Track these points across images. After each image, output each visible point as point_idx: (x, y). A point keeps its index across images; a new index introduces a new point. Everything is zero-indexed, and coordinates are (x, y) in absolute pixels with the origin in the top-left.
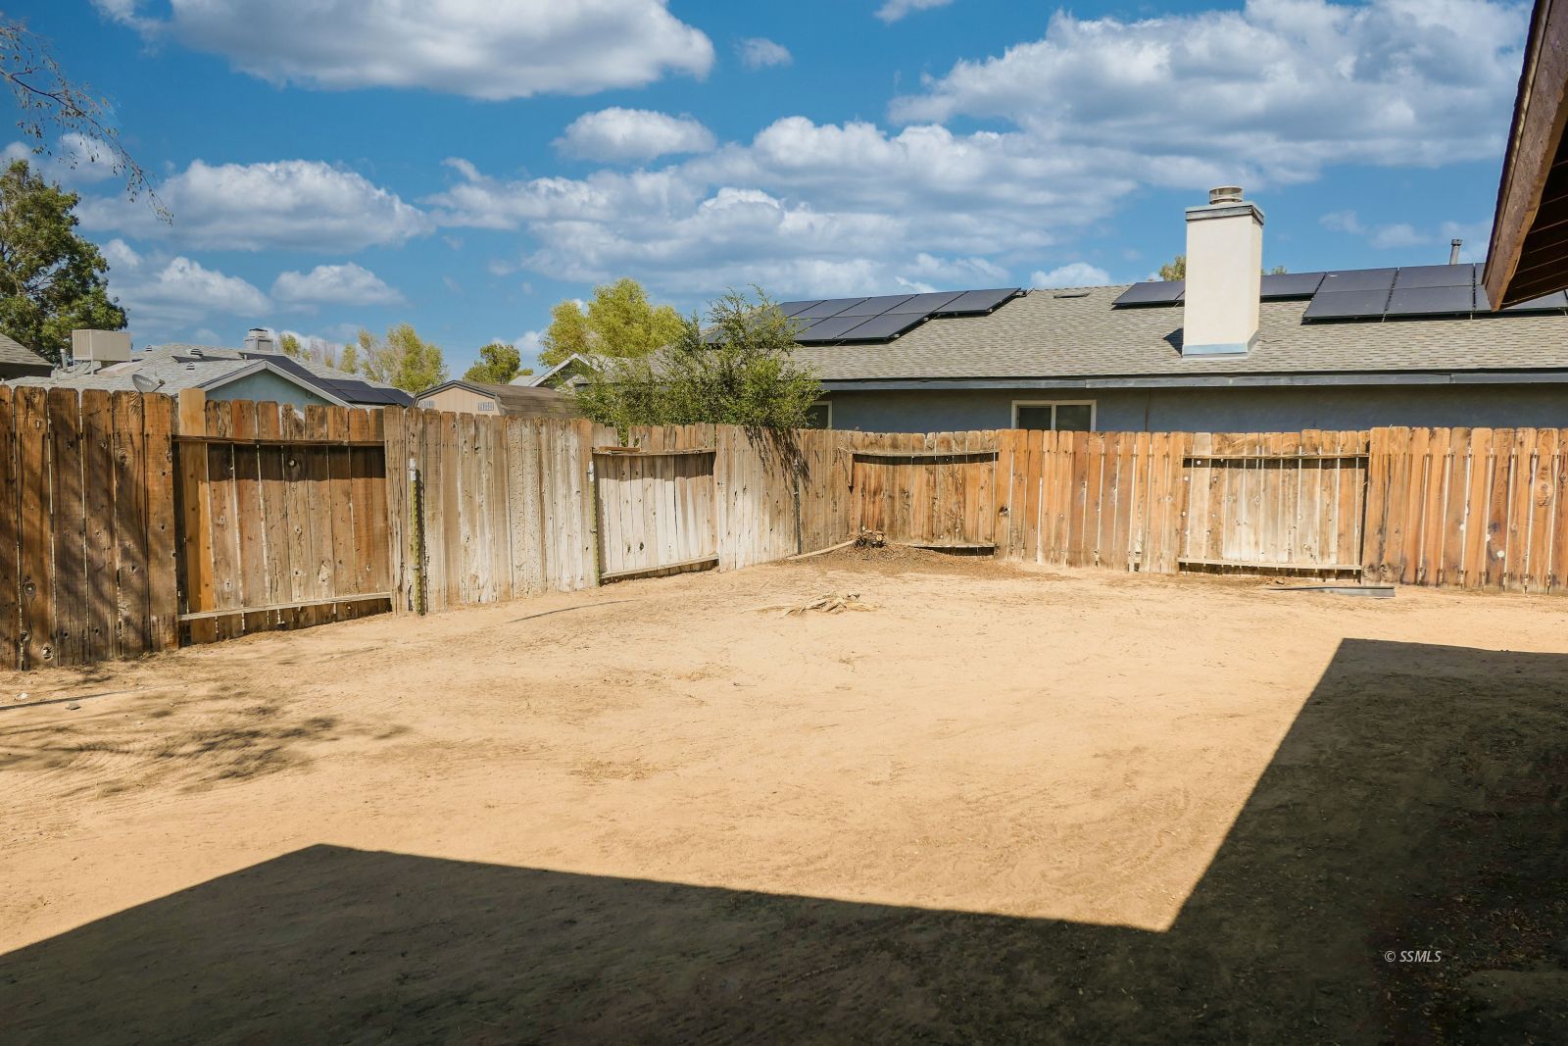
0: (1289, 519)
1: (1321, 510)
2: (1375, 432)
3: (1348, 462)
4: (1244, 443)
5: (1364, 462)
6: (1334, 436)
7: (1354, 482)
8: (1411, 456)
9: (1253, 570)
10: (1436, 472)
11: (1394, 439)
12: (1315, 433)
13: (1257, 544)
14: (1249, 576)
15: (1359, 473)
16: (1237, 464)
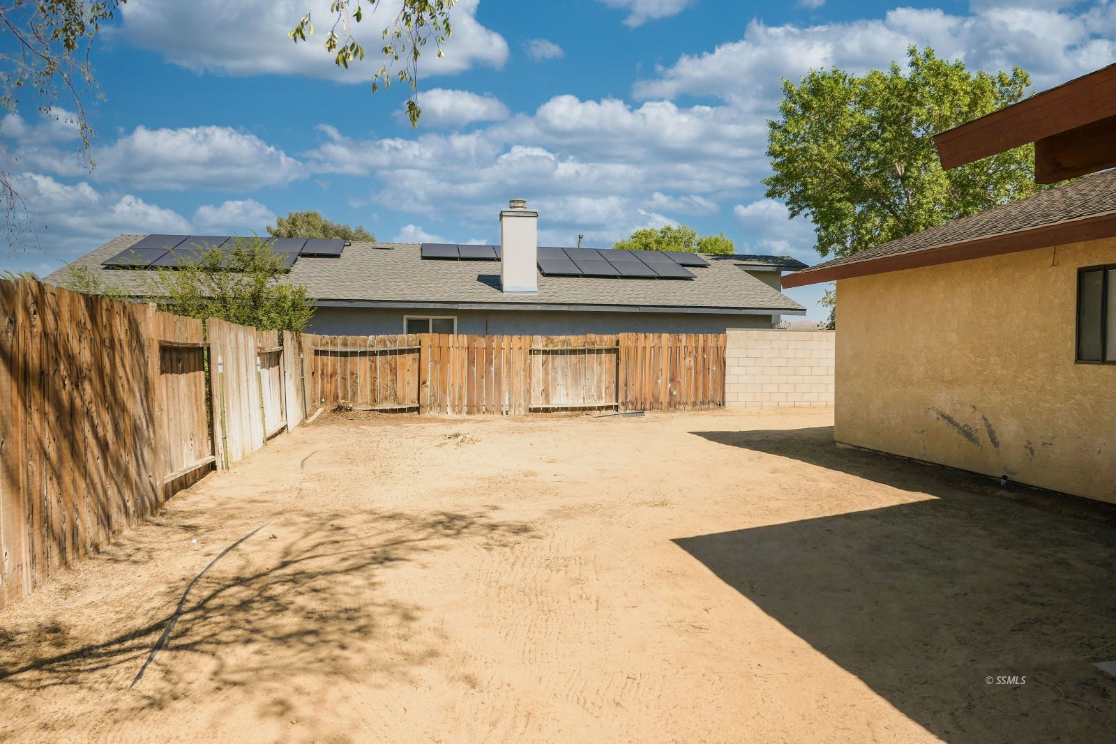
0: (582, 380)
1: (597, 375)
2: (621, 336)
3: (608, 351)
4: (559, 341)
5: (616, 351)
6: (601, 338)
7: (611, 361)
8: (637, 348)
9: (566, 409)
10: (648, 355)
11: (630, 339)
12: (593, 336)
13: (567, 395)
14: (565, 412)
15: (614, 356)
16: (555, 352)
